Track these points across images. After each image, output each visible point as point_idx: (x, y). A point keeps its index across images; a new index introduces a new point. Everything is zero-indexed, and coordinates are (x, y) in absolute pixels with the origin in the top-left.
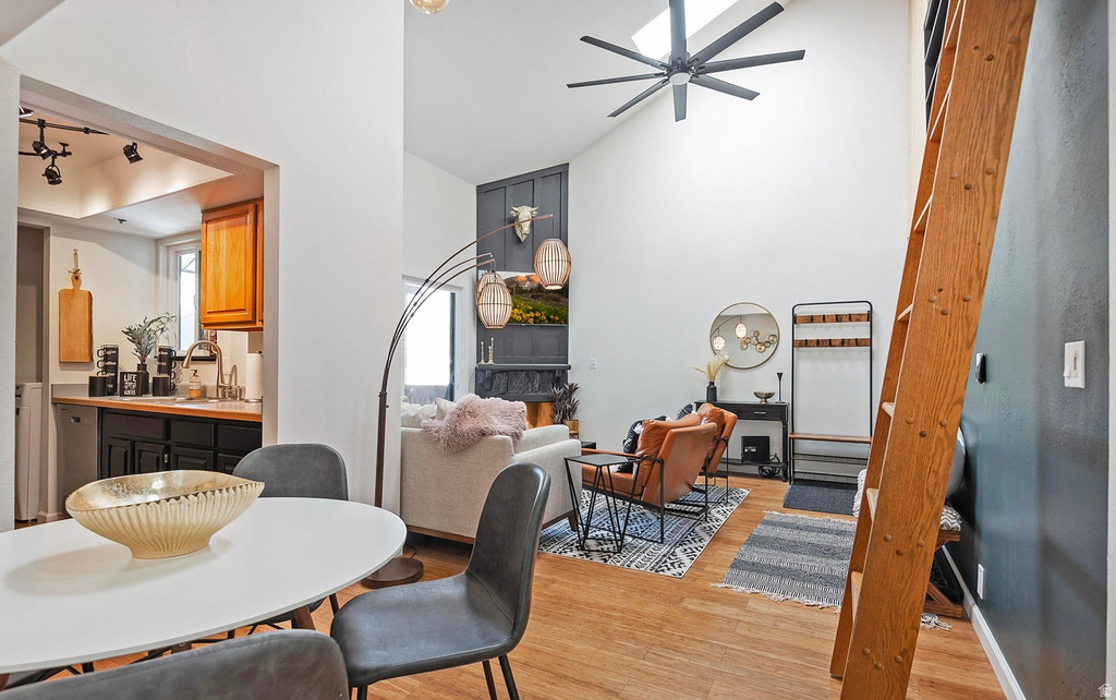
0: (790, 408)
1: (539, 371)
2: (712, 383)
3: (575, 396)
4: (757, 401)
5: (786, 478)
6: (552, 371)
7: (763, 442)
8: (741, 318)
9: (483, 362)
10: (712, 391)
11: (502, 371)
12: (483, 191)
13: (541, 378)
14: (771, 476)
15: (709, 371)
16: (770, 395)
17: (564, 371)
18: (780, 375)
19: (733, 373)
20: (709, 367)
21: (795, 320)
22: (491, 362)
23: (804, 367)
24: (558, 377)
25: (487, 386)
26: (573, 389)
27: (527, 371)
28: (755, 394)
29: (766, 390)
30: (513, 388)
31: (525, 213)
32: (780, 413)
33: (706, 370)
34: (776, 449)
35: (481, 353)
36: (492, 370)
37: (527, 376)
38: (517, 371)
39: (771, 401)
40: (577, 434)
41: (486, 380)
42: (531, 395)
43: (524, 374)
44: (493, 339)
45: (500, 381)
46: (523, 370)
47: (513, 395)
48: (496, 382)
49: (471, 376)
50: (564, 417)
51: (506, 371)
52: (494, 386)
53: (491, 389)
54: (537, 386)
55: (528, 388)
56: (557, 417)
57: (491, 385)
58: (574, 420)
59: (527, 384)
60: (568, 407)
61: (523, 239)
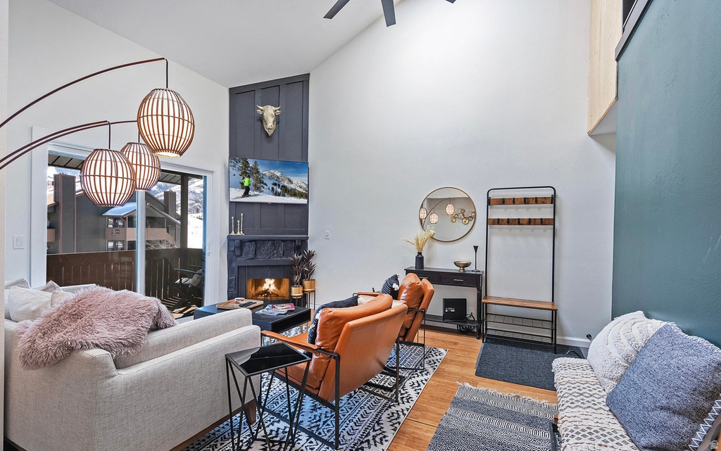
0: (484, 275)
1: (283, 241)
2: (420, 253)
3: (313, 261)
4: (456, 269)
5: (479, 335)
6: (293, 241)
7: (462, 303)
8: (451, 200)
9: (233, 233)
10: (420, 259)
11: (250, 241)
12: (235, 93)
13: (285, 246)
14: (466, 332)
15: (418, 244)
16: (467, 265)
17: (304, 242)
18: (476, 248)
19: (437, 245)
20: (417, 241)
21: (489, 202)
22: (238, 233)
23: (496, 241)
24: (301, 245)
25: (238, 253)
26: (311, 255)
27: (273, 241)
28: (455, 263)
29: (464, 260)
30: (261, 254)
31: (269, 112)
32: (475, 281)
33: (414, 242)
34: (472, 309)
35: (233, 226)
36: (241, 241)
37: (273, 244)
38: (264, 241)
39: (470, 269)
40: (314, 291)
41: (236, 248)
42: (278, 259)
43: (270, 243)
44: (242, 214)
45: (249, 248)
46: (269, 240)
47: (261, 259)
48: (246, 249)
49: (224, 244)
50: (303, 277)
51: (255, 241)
52: (243, 253)
53: (241, 255)
54: (282, 252)
55: (274, 254)
56: (296, 278)
57: (242, 251)
58: (312, 280)
59: (273, 251)
60: (306, 269)
61: (270, 134)
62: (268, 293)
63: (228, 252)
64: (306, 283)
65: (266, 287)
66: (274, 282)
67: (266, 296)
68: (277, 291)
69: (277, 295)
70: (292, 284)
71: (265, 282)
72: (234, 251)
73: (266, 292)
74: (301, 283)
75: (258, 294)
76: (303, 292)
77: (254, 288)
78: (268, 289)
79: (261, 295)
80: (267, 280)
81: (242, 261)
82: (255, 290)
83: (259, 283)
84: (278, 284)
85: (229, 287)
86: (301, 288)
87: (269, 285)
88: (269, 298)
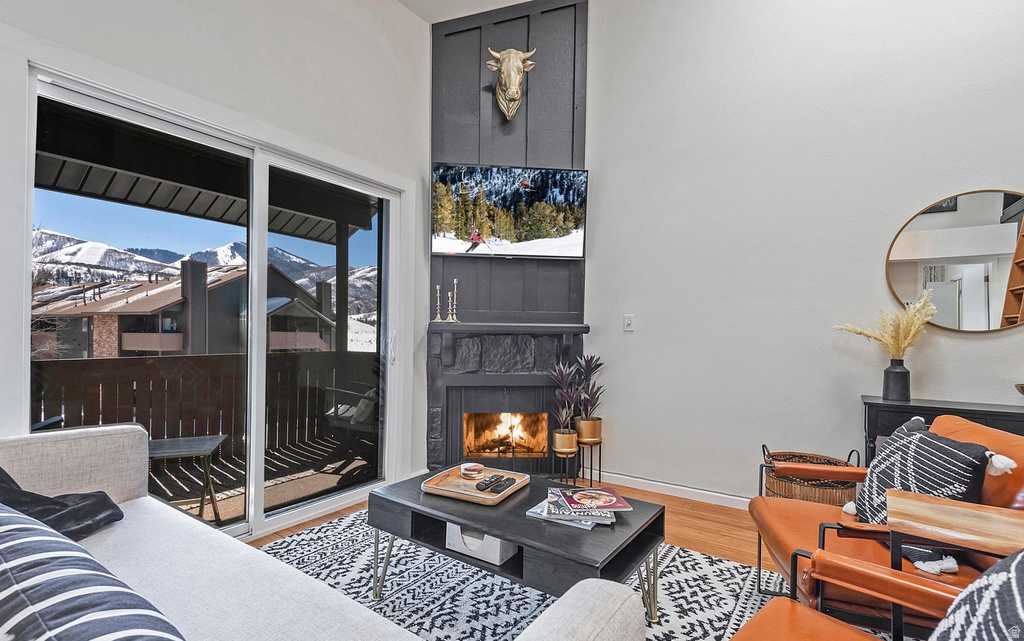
1: (534, 336)
2: (897, 363)
3: (596, 379)
6: (556, 335)
9: (438, 319)
11: (472, 335)
12: (445, 34)
13: (538, 346)
17: (577, 335)
22: (450, 319)
24: (568, 345)
25: (447, 359)
26: (592, 366)
27: (514, 334)
30: (491, 362)
31: (513, 64)
35: (437, 305)
36: (454, 334)
37: (515, 343)
38: (497, 334)
40: (599, 443)
41: (442, 347)
42: (521, 374)
43: (509, 340)
44: (456, 281)
45: (469, 350)
46: (507, 334)
47: (491, 374)
48: (462, 351)
49: (422, 340)
50: (577, 413)
51: (481, 335)
52: (458, 360)
53: (453, 364)
54: (531, 360)
55: (516, 364)
56: (565, 414)
57: (455, 356)
58: (594, 419)
59: (515, 356)
60: (584, 396)
61: (509, 115)
62: (508, 445)
63: (428, 358)
64: (584, 425)
65: (501, 431)
66: (522, 422)
67: (504, 452)
69: (530, 450)
70: (554, 426)
71: (499, 422)
72: (439, 357)
73: (503, 442)
74: (573, 426)
75: (484, 448)
76: (579, 443)
77: (472, 434)
78: (507, 437)
79: (491, 448)
80: (504, 416)
81: (454, 376)
82: (477, 436)
83: (484, 423)
84: (531, 427)
85: (430, 429)
86: (575, 435)
87: (510, 426)
88: (510, 455)
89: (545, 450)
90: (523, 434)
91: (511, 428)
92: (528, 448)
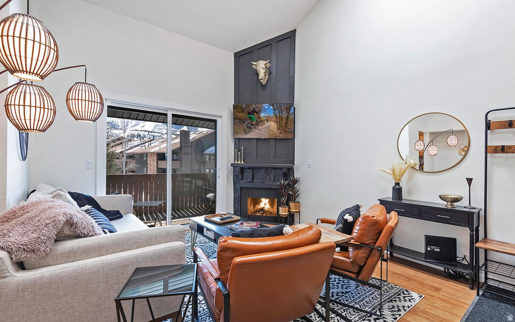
0: (482, 213)
1: (274, 169)
2: (397, 184)
3: (297, 186)
4: (442, 204)
6: (281, 169)
7: (450, 244)
9: (236, 162)
10: (397, 190)
11: (249, 168)
12: (239, 56)
13: (276, 173)
14: (457, 278)
15: (394, 173)
16: (457, 200)
17: (292, 169)
18: (470, 181)
19: (419, 176)
20: (394, 171)
21: (488, 126)
22: (239, 163)
24: (285, 173)
25: (240, 177)
26: (296, 181)
27: (267, 168)
28: (440, 197)
29: (453, 194)
30: (257, 178)
31: (261, 66)
32: (466, 218)
33: (390, 171)
34: (463, 251)
35: (236, 156)
36: (242, 168)
37: (266, 171)
38: (259, 168)
39: (462, 205)
40: (299, 212)
41: (239, 172)
42: (269, 184)
43: (264, 170)
44: (242, 148)
45: (248, 174)
46: (263, 168)
47: (257, 183)
48: (245, 175)
49: (231, 170)
50: (289, 200)
51: (253, 168)
53: (242, 179)
54: (273, 178)
55: (267, 179)
56: (284, 199)
57: (243, 176)
58: (297, 202)
59: (266, 176)
60: (291, 193)
61: (264, 84)
62: (264, 211)
63: (234, 176)
64: (291, 204)
65: (262, 205)
66: (269, 202)
67: (263, 213)
68: (271, 210)
69: (271, 213)
70: (279, 205)
71: (261, 201)
72: (237, 176)
73: (262, 209)
74: (288, 204)
75: (256, 211)
76: (289, 211)
77: (252, 206)
78: (264, 208)
79: (259, 212)
80: (263, 199)
81: (243, 184)
82: (254, 207)
83: (256, 201)
84: (271, 204)
85: (235, 203)
86: (287, 209)
87: (265, 203)
88: (264, 215)
89: (276, 213)
90: (269, 207)
91: (265, 204)
92: (271, 212)
